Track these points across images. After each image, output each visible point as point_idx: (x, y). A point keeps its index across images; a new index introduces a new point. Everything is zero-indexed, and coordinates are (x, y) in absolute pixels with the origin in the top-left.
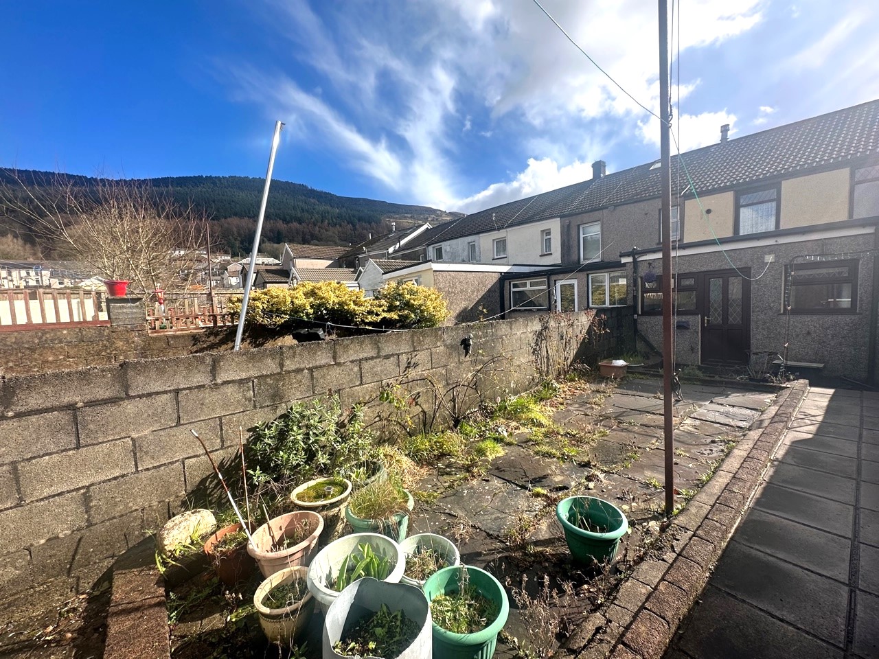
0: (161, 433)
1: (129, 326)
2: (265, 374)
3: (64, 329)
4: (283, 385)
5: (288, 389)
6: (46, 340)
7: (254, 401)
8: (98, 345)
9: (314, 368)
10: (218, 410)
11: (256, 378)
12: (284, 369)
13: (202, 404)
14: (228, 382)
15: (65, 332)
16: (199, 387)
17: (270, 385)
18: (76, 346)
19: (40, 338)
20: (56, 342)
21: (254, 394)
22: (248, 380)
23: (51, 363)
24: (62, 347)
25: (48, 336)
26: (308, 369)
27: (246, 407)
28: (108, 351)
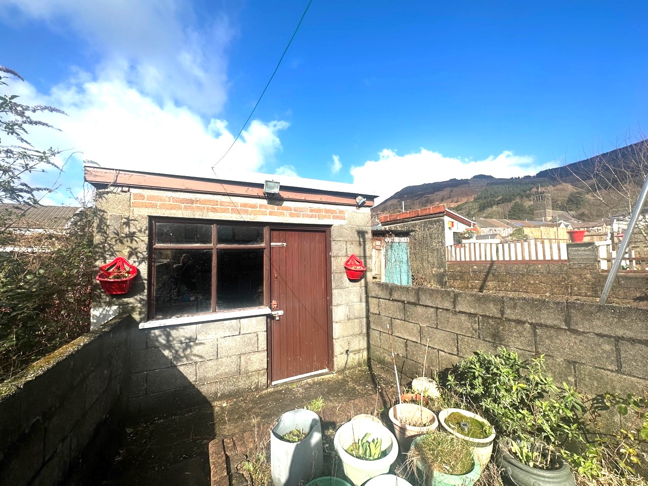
0: (430, 329)
1: (582, 265)
2: (488, 315)
3: (539, 264)
4: (503, 330)
5: (508, 334)
6: (530, 271)
7: (479, 333)
8: (559, 277)
9: (537, 324)
10: (456, 329)
11: (481, 315)
12: (505, 316)
13: (448, 321)
14: (463, 313)
15: (540, 266)
16: (447, 310)
17: (492, 326)
18: (545, 276)
19: (527, 269)
20: (535, 272)
21: (479, 328)
22: (475, 315)
23: (532, 284)
24: (538, 276)
25: (531, 268)
26: (531, 324)
27: (473, 335)
28: (566, 282)
